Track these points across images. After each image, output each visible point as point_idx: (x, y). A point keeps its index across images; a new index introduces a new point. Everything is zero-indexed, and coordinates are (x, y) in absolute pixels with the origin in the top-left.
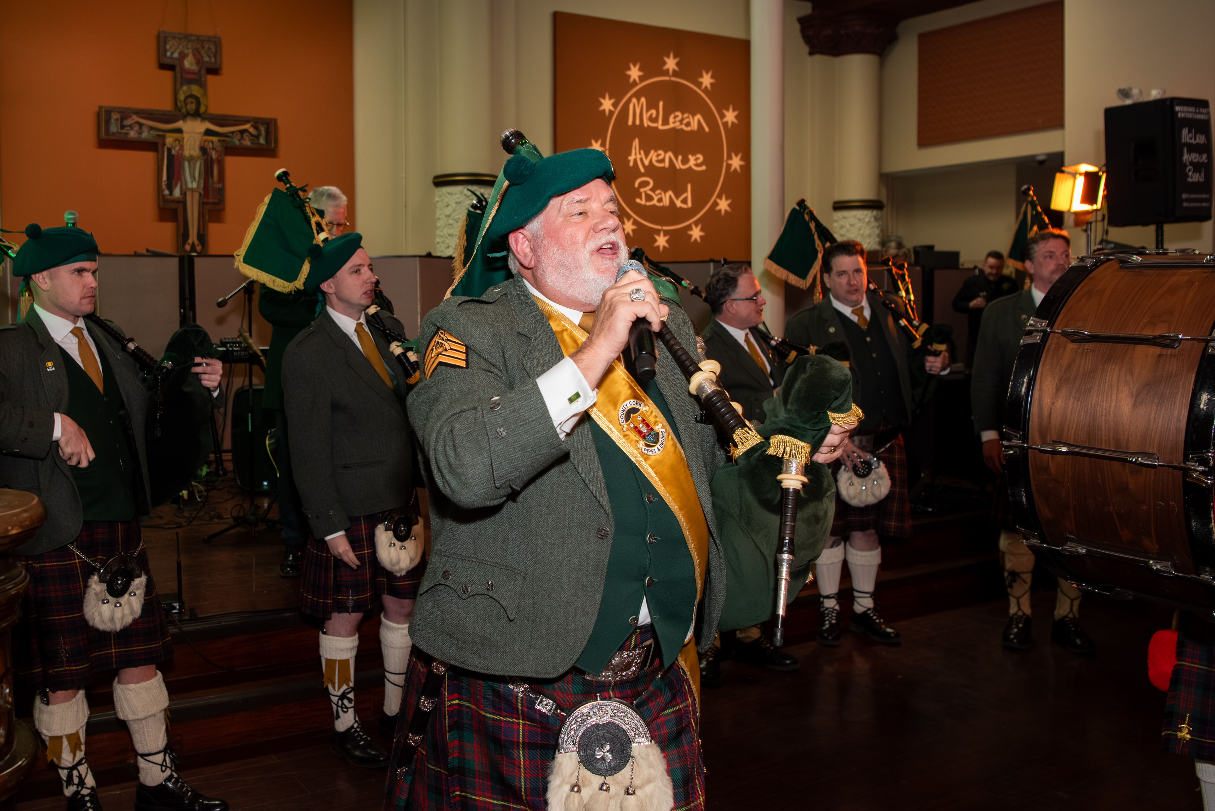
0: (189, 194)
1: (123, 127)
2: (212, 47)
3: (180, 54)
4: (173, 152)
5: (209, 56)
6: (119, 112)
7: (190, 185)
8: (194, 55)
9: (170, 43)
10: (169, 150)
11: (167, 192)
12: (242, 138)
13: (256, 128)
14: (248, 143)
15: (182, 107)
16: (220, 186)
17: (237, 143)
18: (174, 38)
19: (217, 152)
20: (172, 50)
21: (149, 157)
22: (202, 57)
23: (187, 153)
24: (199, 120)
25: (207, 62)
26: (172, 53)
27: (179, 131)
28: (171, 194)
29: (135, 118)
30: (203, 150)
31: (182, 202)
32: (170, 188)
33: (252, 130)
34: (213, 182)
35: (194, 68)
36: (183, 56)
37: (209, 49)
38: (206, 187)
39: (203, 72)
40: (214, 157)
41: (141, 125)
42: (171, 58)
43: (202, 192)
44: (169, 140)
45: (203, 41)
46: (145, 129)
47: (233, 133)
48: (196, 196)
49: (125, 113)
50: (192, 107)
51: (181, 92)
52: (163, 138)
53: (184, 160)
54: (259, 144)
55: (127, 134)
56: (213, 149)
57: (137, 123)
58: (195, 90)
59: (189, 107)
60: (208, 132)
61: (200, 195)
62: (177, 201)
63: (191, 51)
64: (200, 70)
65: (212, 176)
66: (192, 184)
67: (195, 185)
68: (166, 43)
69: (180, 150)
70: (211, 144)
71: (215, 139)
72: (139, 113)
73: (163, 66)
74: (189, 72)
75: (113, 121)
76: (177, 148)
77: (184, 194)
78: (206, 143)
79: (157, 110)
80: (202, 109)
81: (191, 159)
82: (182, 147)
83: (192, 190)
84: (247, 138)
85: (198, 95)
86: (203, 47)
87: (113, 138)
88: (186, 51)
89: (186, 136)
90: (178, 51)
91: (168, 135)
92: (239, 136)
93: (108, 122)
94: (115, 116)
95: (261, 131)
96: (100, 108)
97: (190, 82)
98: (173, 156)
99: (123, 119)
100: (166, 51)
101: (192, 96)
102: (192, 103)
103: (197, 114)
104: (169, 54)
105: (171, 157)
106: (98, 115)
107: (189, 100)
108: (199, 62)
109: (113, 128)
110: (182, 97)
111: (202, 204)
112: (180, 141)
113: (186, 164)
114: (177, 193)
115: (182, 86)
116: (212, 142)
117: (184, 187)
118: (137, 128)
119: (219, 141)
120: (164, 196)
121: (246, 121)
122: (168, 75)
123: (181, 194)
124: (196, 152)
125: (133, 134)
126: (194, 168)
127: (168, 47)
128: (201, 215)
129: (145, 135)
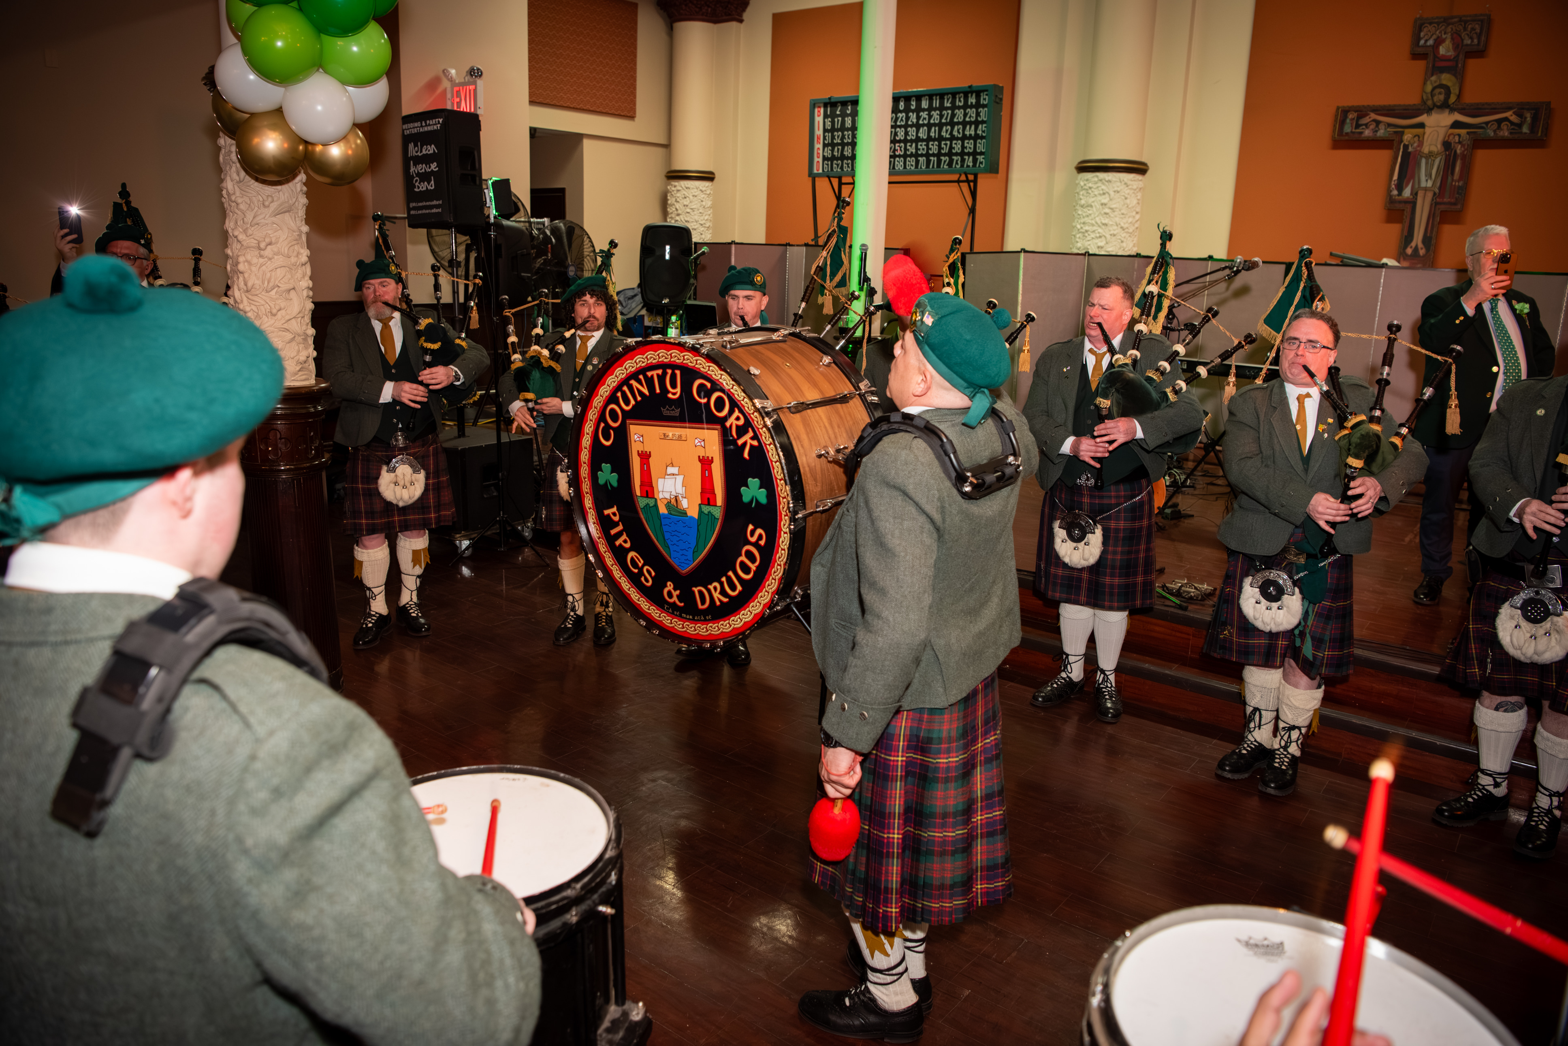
0: (1420, 194)
1: (1358, 126)
2: (1477, 26)
3: (1435, 40)
4: (1410, 149)
5: (1472, 38)
6: (1355, 111)
7: (1423, 184)
8: (1452, 39)
9: (1425, 30)
10: (1406, 147)
11: (1395, 192)
12: (1499, 127)
13: (1519, 115)
14: (1506, 134)
15: (1427, 100)
16: (1461, 183)
17: (1492, 134)
18: (1430, 24)
19: (1463, 146)
20: (1426, 37)
21: (1384, 156)
22: (1462, 40)
23: (1426, 150)
24: (1447, 111)
25: (1467, 45)
26: (1426, 41)
27: (1422, 126)
28: (1400, 194)
29: (1373, 116)
30: (1447, 145)
31: (1412, 203)
32: (1400, 188)
33: (1514, 118)
34: (1453, 180)
35: (1451, 53)
36: (1439, 42)
37: (1473, 29)
38: (1442, 187)
39: (1461, 57)
40: (1458, 152)
41: (1378, 123)
42: (1425, 46)
43: (1437, 191)
44: (1407, 137)
45: (1466, 22)
46: (1382, 126)
47: (1487, 123)
48: (1430, 195)
49: (1362, 112)
50: (1440, 98)
51: (1428, 82)
52: (1402, 133)
53: (1422, 157)
54: (1521, 133)
55: (1361, 133)
56: (1460, 142)
57: (1374, 120)
58: (1446, 79)
59: (1435, 99)
60: (1456, 125)
61: (1435, 194)
62: (1406, 202)
63: (1449, 36)
64: (1457, 56)
65: (1453, 173)
66: (1426, 182)
67: (1430, 184)
68: (1420, 30)
69: (1418, 146)
70: (1457, 138)
71: (1463, 132)
72: (1377, 110)
73: (1416, 56)
74: (1445, 59)
75: (1348, 121)
76: (1415, 145)
77: (1415, 194)
78: (1451, 137)
79: (1400, 105)
80: (1453, 99)
81: (1430, 156)
82: (1421, 144)
83: (1426, 189)
84: (1505, 127)
85: (1449, 84)
86: (1465, 29)
87: (1347, 138)
88: (1444, 36)
89: (1428, 130)
90: (1435, 37)
91: (1406, 131)
92: (1495, 126)
93: (1343, 123)
94: (1351, 116)
95: (1526, 118)
96: (1338, 108)
97: (1442, 70)
98: (1410, 153)
99: (1360, 117)
100: (1419, 39)
101: (1441, 86)
102: (1440, 93)
103: (1445, 106)
104: (1422, 42)
105: (1406, 155)
106: (1336, 116)
107: (1437, 91)
108: (1457, 47)
109: (1347, 129)
110: (1429, 88)
111: (1434, 204)
112: (1420, 138)
113: (1423, 161)
114: (1407, 193)
115: (1432, 75)
116: (1459, 135)
117: (1417, 186)
118: (1373, 126)
119: (1468, 133)
120: (1391, 196)
121: (1508, 109)
122: (1421, 64)
123: (1411, 194)
124: (1437, 147)
125: (1367, 133)
126: (1432, 165)
127: (1422, 34)
128: (1431, 216)
129: (1381, 133)
